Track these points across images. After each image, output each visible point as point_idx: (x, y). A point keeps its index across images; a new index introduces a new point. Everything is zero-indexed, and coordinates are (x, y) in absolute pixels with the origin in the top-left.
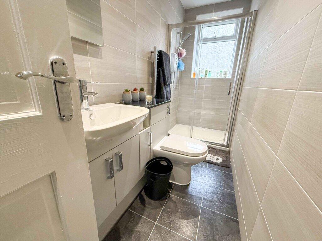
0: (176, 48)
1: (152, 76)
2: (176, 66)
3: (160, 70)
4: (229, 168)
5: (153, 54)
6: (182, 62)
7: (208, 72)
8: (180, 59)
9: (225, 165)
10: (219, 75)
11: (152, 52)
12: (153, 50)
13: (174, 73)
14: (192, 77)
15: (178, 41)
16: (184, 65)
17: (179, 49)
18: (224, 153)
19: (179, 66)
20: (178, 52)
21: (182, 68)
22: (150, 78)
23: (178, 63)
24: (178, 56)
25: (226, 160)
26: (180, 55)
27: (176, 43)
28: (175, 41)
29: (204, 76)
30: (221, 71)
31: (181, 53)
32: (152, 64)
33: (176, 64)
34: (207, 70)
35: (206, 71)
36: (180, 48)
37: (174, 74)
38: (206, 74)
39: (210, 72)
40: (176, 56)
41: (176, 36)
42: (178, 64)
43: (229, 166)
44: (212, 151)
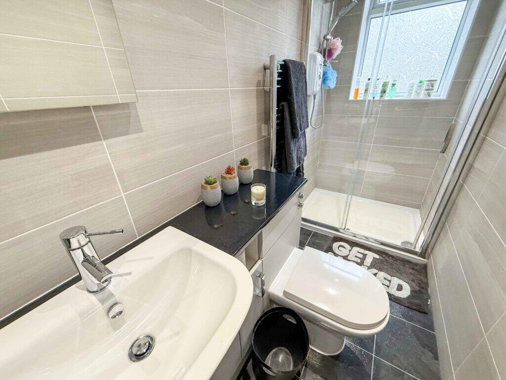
0: (319, 39)
1: (267, 120)
2: (320, 82)
3: (283, 106)
4: (426, 313)
5: (268, 71)
6: (331, 68)
7: (390, 85)
8: (328, 64)
9: (416, 305)
10: (413, 92)
11: (265, 68)
12: (267, 63)
13: (315, 96)
14: (351, 97)
15: (325, 21)
16: (335, 75)
17: (327, 40)
18: (413, 269)
19: (325, 79)
20: (325, 46)
21: (332, 84)
22: (263, 126)
23: (324, 72)
24: (324, 56)
25: (420, 291)
26: (327, 53)
27: (321, 26)
28: (318, 22)
29: (379, 95)
30: (421, 82)
31: (331, 49)
32: (267, 94)
33: (320, 78)
34: (386, 80)
35: (385, 85)
36: (329, 37)
37: (314, 99)
38: (384, 92)
39: (394, 85)
40: (320, 57)
41: (320, 8)
42: (324, 75)
43: (426, 311)
44: (387, 261)
